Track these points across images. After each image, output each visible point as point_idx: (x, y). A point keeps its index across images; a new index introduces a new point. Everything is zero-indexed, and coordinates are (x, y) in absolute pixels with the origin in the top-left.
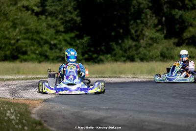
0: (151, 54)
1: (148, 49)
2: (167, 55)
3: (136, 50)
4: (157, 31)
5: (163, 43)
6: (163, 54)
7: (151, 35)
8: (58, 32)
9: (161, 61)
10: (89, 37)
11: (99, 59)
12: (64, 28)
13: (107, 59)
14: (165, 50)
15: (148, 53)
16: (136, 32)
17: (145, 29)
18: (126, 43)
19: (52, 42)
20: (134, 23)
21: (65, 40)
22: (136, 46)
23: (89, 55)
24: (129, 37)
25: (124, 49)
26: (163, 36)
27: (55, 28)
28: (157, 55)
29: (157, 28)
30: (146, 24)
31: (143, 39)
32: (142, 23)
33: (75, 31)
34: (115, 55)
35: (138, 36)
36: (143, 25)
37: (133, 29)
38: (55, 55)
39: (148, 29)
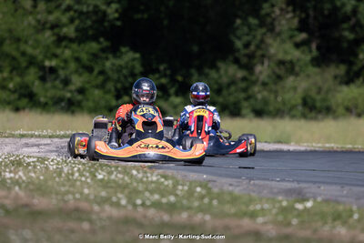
0: (279, 99)
1: (273, 87)
2: (318, 104)
3: (245, 90)
4: (297, 45)
5: (308, 76)
6: (309, 100)
7: (280, 56)
8: (61, 39)
9: (304, 116)
10: (137, 55)
12: (77, 30)
14: (313, 93)
15: (272, 97)
16: (247, 45)
17: (269, 40)
18: (222, 72)
19: (47, 63)
20: (243, 24)
21: (77, 60)
22: (244, 79)
24: (231, 58)
25: (215, 87)
26: (308, 58)
27: (56, 30)
28: (293, 102)
29: (296, 40)
30: (271, 29)
31: (263, 63)
32: (262, 25)
33: (102, 40)
35: (251, 56)
36: (264, 30)
37: (239, 38)
38: (51, 93)
39: (275, 40)
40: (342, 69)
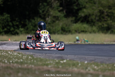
0: (54, 28)
1: (52, 25)
2: (66, 30)
4: (59, 11)
5: (63, 21)
6: (63, 28)
7: (54, 15)
9: (62, 33)
10: (9, 15)
11: (15, 32)
13: (21, 32)
14: (64, 26)
15: (52, 28)
16: (43, 11)
17: (50, 10)
18: (36, 20)
20: (42, 5)
23: (8, 29)
24: (38, 16)
25: (34, 25)
26: (63, 15)
28: (59, 29)
29: (59, 10)
30: (51, 6)
31: (48, 17)
34: (27, 29)
35: (45, 15)
36: (49, 7)
37: (41, 9)
39: (52, 10)
40: (74, 18)
